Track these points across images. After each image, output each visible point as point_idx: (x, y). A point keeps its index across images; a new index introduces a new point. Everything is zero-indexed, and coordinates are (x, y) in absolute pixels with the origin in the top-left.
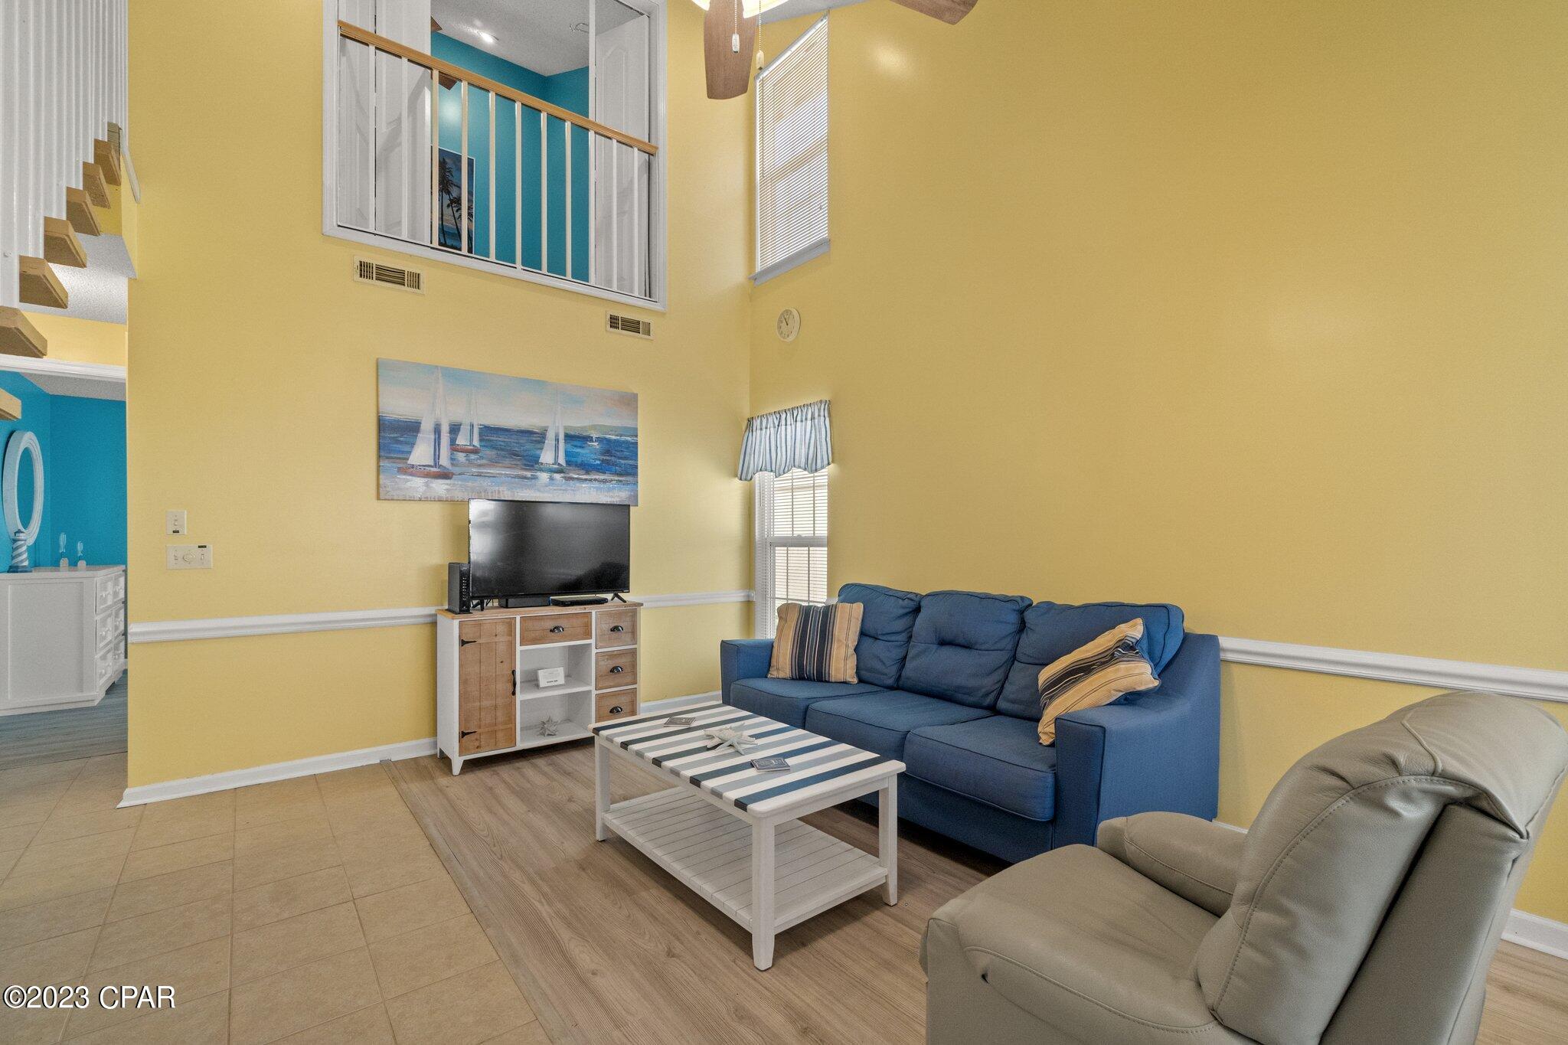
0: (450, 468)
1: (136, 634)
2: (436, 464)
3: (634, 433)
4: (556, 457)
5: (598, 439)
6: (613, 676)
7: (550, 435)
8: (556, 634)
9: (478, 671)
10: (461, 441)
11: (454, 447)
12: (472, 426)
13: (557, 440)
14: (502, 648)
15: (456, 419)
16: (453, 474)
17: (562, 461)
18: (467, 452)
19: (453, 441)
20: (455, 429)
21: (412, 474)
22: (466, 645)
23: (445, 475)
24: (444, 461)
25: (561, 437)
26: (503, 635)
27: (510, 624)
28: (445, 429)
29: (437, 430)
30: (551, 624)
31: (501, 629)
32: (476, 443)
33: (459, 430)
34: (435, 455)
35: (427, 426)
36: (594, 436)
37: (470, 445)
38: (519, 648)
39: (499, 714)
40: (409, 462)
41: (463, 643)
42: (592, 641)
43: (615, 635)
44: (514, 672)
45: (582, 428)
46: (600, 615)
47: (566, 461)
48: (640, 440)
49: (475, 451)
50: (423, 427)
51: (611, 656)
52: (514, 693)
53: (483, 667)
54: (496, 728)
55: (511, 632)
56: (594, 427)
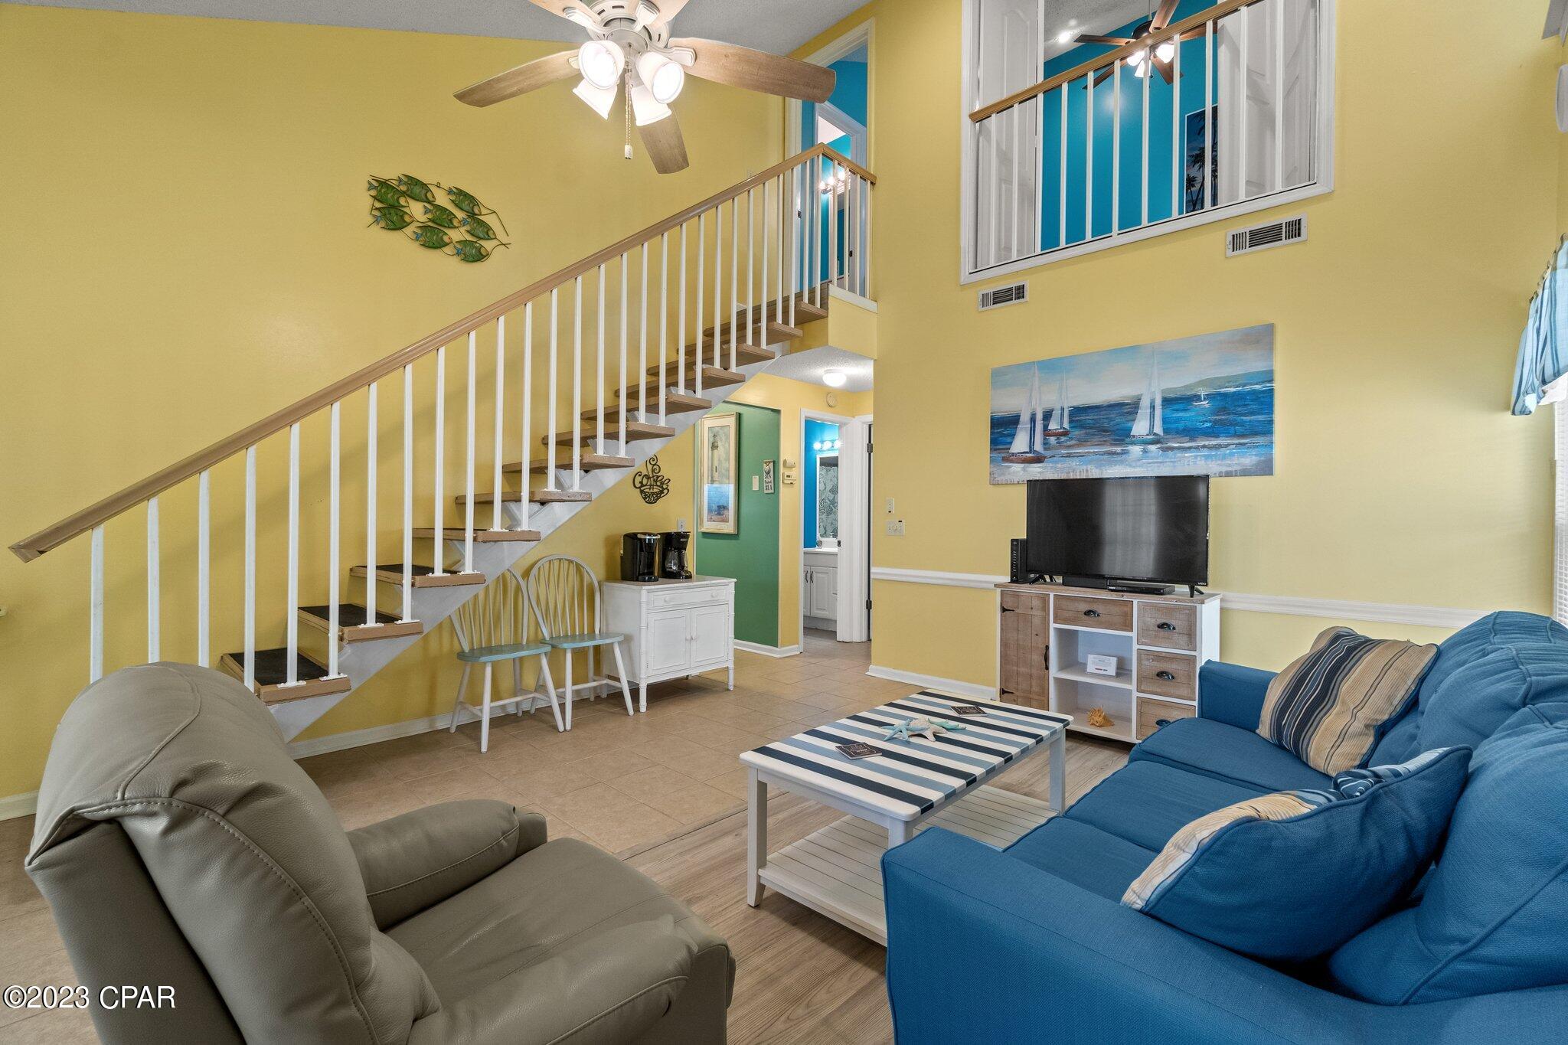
0: (1043, 452)
1: (875, 573)
2: (1031, 450)
3: (1269, 377)
4: (1152, 426)
5: (1208, 397)
6: (1160, 681)
7: (1145, 403)
8: (1092, 619)
9: (1016, 638)
10: (1053, 426)
11: (1046, 432)
12: (1063, 409)
13: (1153, 407)
14: (1037, 621)
15: (1048, 406)
16: (1045, 457)
17: (1158, 429)
18: (1058, 435)
19: (1045, 427)
20: (1047, 416)
21: (1012, 461)
22: (1007, 612)
23: (1039, 459)
24: (1038, 447)
25: (1158, 402)
26: (1038, 610)
27: (1044, 599)
28: (1039, 417)
29: (1033, 420)
30: (1085, 607)
31: (1036, 603)
32: (1066, 425)
33: (1051, 415)
34: (1030, 442)
35: (1025, 418)
36: (1203, 393)
37: (1061, 429)
38: (1053, 625)
39: (1034, 683)
40: (1012, 451)
41: (1004, 610)
42: (1134, 634)
43: (1162, 633)
44: (1047, 647)
45: (1186, 387)
46: (1143, 608)
47: (1164, 429)
48: (1278, 386)
49: (1065, 433)
50: (1022, 419)
51: (1158, 657)
52: (1047, 668)
53: (1021, 636)
54: (1031, 696)
55: (1045, 608)
56: (1202, 383)
